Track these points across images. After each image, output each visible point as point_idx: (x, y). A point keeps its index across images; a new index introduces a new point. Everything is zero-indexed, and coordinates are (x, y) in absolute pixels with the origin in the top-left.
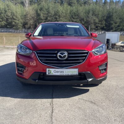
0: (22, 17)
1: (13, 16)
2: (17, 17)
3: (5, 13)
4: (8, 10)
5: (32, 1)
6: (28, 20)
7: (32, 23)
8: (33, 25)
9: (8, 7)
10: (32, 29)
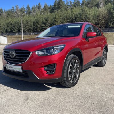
0: (94, 18)
1: (86, 19)
2: (90, 19)
3: (80, 17)
4: (83, 13)
5: (108, 1)
6: (100, 20)
7: (103, 23)
8: (104, 24)
9: (83, 11)
10: (103, 29)
